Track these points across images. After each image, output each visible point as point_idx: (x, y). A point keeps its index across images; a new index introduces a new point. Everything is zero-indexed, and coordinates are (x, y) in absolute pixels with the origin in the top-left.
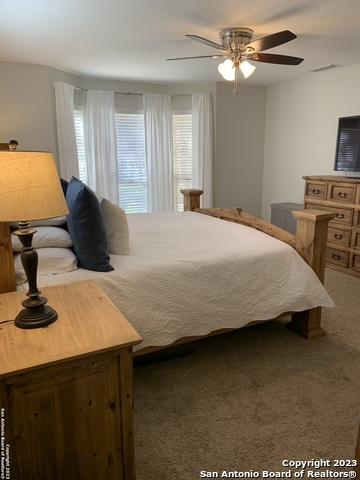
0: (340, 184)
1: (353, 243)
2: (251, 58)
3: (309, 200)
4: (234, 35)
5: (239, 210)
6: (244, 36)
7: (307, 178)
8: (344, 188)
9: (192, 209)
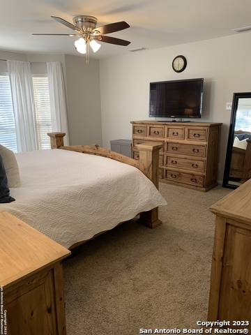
0: (155, 126)
1: (165, 162)
2: (96, 38)
3: (136, 137)
4: (84, 20)
5: (97, 146)
6: (91, 22)
7: (133, 123)
8: (157, 128)
9: (58, 147)
